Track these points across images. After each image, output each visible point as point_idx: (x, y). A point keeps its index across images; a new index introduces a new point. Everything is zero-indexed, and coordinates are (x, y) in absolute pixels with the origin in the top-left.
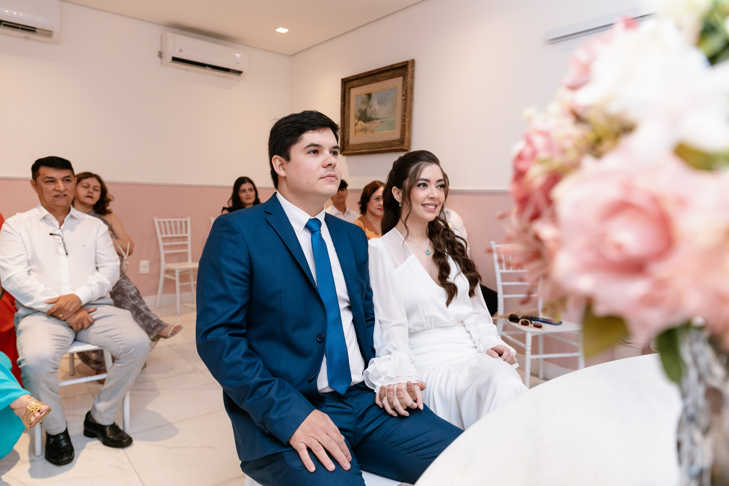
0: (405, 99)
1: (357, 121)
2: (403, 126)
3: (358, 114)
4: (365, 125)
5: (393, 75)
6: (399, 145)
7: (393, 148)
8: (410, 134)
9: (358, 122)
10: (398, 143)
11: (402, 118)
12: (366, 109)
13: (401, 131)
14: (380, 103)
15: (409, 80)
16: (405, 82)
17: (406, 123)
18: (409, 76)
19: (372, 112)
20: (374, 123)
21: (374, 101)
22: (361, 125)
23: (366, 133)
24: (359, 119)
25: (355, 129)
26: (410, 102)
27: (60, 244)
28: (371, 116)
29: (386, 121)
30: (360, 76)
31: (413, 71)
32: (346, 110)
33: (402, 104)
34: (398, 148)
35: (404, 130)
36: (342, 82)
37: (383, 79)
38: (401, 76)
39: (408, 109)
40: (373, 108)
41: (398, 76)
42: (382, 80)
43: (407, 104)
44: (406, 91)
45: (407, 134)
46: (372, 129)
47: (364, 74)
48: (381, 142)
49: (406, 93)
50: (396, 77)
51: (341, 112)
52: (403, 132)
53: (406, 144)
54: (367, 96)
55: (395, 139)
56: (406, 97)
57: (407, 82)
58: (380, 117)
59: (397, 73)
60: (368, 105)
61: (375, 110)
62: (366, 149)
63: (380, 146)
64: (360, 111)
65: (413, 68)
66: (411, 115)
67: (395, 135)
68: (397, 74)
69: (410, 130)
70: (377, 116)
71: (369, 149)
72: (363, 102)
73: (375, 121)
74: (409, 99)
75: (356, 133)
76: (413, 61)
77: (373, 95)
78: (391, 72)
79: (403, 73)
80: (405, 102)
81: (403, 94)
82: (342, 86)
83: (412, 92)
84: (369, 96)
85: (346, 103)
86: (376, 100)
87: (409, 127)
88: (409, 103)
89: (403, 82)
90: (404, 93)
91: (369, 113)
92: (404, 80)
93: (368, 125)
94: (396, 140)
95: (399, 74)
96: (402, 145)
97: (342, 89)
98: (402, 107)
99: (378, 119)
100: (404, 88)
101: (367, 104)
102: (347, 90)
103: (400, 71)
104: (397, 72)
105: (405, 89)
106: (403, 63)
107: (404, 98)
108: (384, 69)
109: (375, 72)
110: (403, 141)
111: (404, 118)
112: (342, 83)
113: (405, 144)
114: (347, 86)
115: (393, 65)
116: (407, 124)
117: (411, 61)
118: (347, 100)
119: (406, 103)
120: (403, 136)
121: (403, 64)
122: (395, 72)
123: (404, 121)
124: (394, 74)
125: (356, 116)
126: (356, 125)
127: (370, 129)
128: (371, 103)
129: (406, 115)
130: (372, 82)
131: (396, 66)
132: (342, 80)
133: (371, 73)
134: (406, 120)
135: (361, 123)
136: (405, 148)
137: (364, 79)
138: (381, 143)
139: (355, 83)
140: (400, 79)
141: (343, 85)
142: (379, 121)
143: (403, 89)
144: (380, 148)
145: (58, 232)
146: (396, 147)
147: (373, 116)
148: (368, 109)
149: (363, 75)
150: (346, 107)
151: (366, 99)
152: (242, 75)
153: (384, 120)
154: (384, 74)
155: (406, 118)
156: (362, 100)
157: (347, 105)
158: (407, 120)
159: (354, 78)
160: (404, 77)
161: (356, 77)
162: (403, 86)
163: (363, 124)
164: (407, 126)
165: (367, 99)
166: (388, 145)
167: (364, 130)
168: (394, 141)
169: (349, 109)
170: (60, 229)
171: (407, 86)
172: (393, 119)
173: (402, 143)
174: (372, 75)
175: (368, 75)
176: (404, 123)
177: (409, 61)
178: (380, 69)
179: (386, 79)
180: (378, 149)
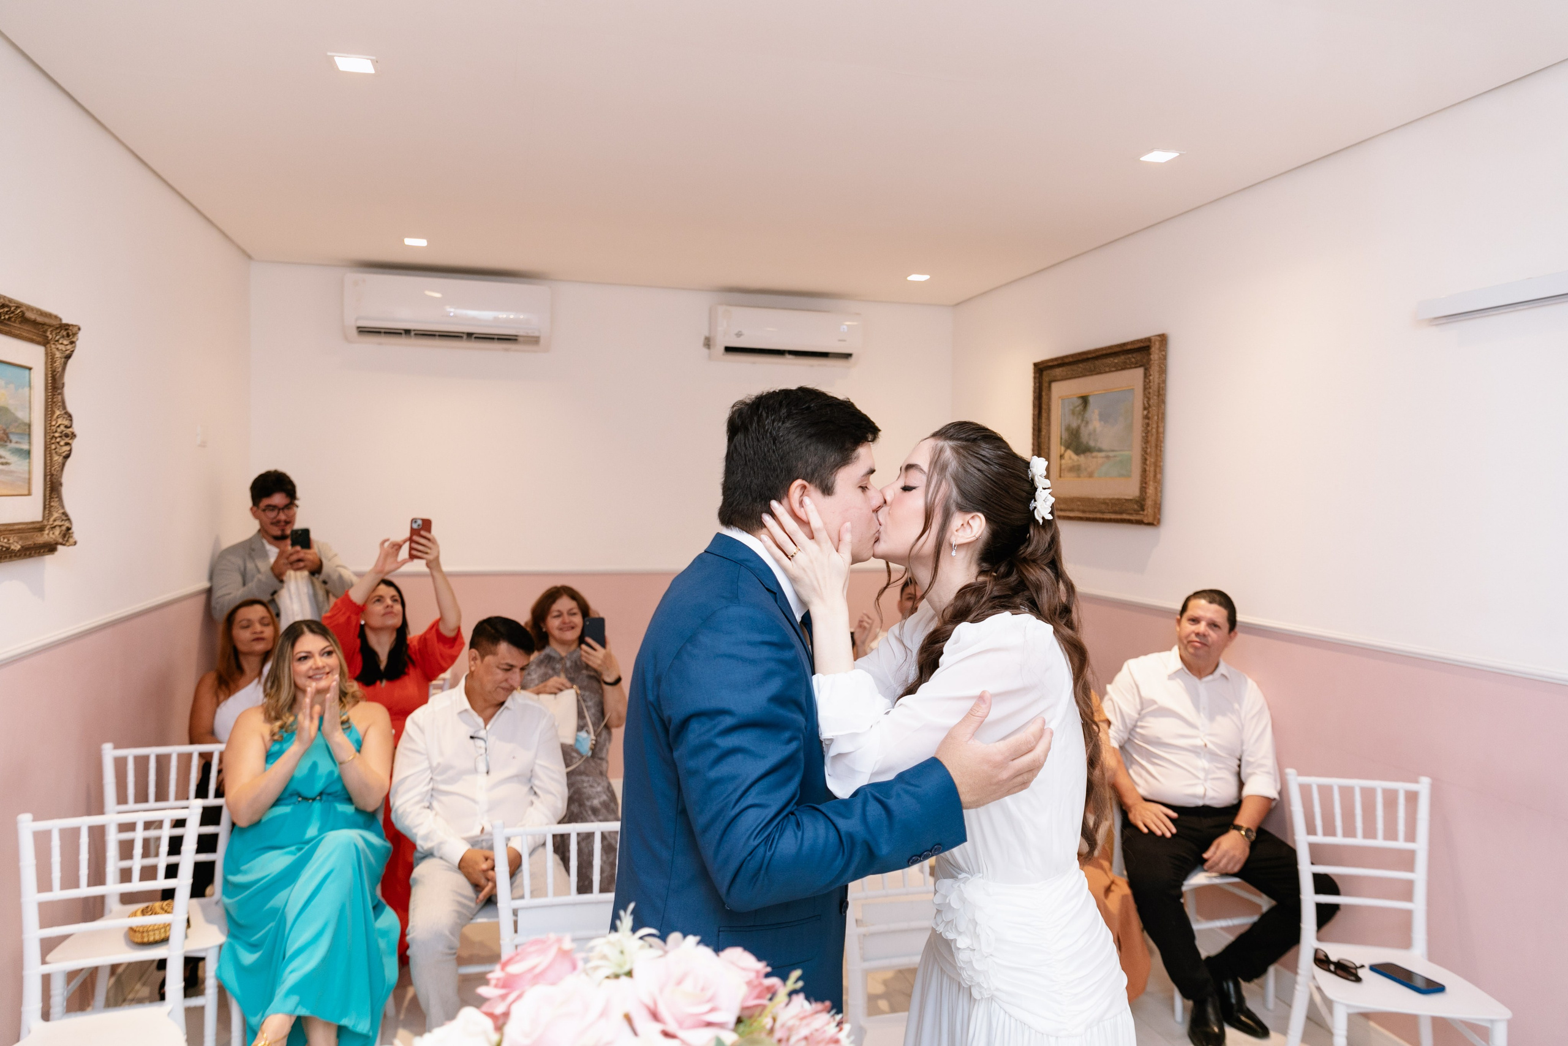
0: (1146, 417)
1: (1063, 448)
2: (1145, 473)
3: (1065, 436)
4: (1078, 460)
5: (1125, 363)
6: (1137, 512)
7: (1125, 516)
8: (1158, 491)
9: (1065, 451)
10: (1136, 507)
11: (1143, 455)
12: (1079, 427)
13: (1141, 482)
14: (1104, 417)
15: (1156, 376)
16: (1147, 381)
17: (1148, 469)
18: (1157, 369)
19: (1090, 434)
20: (1093, 457)
21: (1093, 412)
22: (1070, 458)
23: (1079, 477)
24: (1067, 447)
25: (1061, 465)
26: (1157, 423)
27: (481, 755)
28: (1087, 443)
29: (1115, 456)
30: (1067, 361)
31: (1164, 358)
32: (1043, 426)
33: (1143, 426)
34: (1135, 517)
35: (1147, 481)
36: (1034, 369)
37: (1107, 369)
38: (1140, 366)
39: (1152, 439)
40: (1091, 427)
41: (1135, 367)
42: (1106, 372)
43: (1149, 428)
44: (1150, 399)
45: (1150, 491)
46: (1089, 470)
47: (1072, 356)
48: (1104, 499)
49: (1150, 405)
50: (1131, 368)
51: (1034, 429)
52: (1144, 485)
53: (1149, 511)
54: (1080, 401)
55: (1130, 497)
56: (1149, 412)
57: (1152, 381)
58: (1104, 446)
59: (1133, 360)
60: (1083, 420)
61: (1095, 430)
62: (1078, 510)
63: (1103, 507)
64: (1068, 429)
65: (1163, 353)
66: (1160, 451)
67: (1131, 490)
68: (1132, 363)
69: (1159, 483)
70: (1099, 445)
71: (1084, 512)
72: (1073, 413)
73: (1095, 454)
74: (1157, 417)
75: (1062, 475)
76: (1163, 339)
77: (1091, 400)
78: (1122, 358)
79: (1145, 360)
80: (1147, 421)
81: (1144, 404)
82: (1035, 378)
83: (1162, 402)
84: (1085, 400)
85: (1043, 411)
86: (1097, 412)
87: (1155, 476)
88: (1154, 426)
89: (1145, 381)
90: (1145, 402)
91: (1084, 437)
92: (1145, 374)
93: (1082, 459)
94: (1131, 500)
95: (1136, 363)
96: (1142, 512)
97: (1035, 384)
98: (1143, 431)
99: (1100, 450)
100: (1146, 393)
101: (1080, 418)
102: (1045, 385)
103: (1138, 357)
104: (1133, 358)
105: (1149, 395)
106: (1141, 341)
107: (1145, 412)
108: (1109, 351)
109: (1094, 355)
110: (1143, 503)
111: (1147, 456)
112: (1035, 373)
113: (1145, 512)
114: (1044, 377)
115: (1124, 344)
116: (1151, 469)
117: (1159, 338)
118: (1044, 406)
119: (1148, 425)
120: (1144, 495)
121: (1142, 345)
122: (1129, 358)
123: (1144, 461)
124: (1128, 361)
125: (1061, 438)
126: (1062, 457)
127: (1086, 469)
128: (1088, 415)
129: (1149, 450)
130: (1088, 374)
131: (1129, 347)
132: (1036, 365)
134: (1148, 462)
135: (1069, 453)
136: (1146, 521)
137: (1075, 367)
138: (1104, 502)
139: (1058, 372)
140: (1139, 372)
141: (1038, 375)
142: (1103, 454)
143: (1144, 394)
144: (1103, 513)
145: (482, 734)
146: (1131, 514)
147: (1092, 444)
148: (1083, 429)
149: (1069, 360)
150: (1044, 420)
151: (1078, 406)
152: (853, 360)
153: (1111, 454)
154: (1109, 361)
156: (1071, 407)
157: (1044, 415)
158: (1151, 460)
159: (1056, 363)
160: (1146, 369)
161: (1059, 362)
162: (1145, 389)
163: (1075, 457)
164: (1151, 475)
165: (1081, 407)
166: (1117, 508)
167: (1076, 469)
168: (1128, 500)
169: (1049, 425)
170: (485, 728)
171: (1151, 391)
172: (1127, 453)
173: (1142, 508)
174: (1088, 359)
175: (1080, 358)
176: (1145, 466)
177: (1153, 338)
178: (1102, 349)
179: (1113, 369)
180: (1099, 515)
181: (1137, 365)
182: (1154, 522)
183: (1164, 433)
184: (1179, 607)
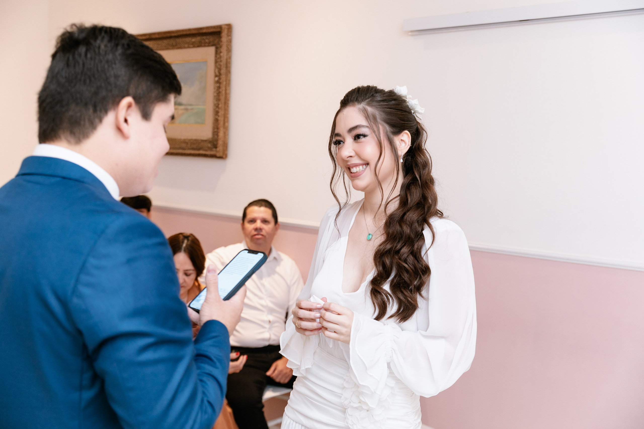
0: (218, 82)
2: (216, 121)
5: (200, 42)
6: (210, 149)
7: (202, 152)
8: (226, 134)
10: (209, 145)
11: (214, 109)
13: (214, 128)
15: (224, 53)
16: (218, 56)
17: (219, 118)
18: (224, 49)
26: (226, 87)
29: (192, 109)
31: (229, 42)
33: (214, 88)
34: (209, 153)
35: (218, 128)
37: (186, 46)
38: (213, 45)
39: (222, 98)
41: (209, 46)
42: (185, 48)
43: (221, 90)
44: (220, 70)
45: (221, 134)
48: (184, 139)
49: (220, 74)
50: (205, 46)
52: (216, 130)
53: (220, 148)
55: (205, 138)
56: (220, 79)
57: (220, 57)
58: (183, 101)
59: (207, 41)
63: (183, 146)
65: (229, 38)
66: (228, 106)
67: (205, 133)
68: (206, 43)
69: (226, 129)
74: (224, 83)
76: (229, 27)
78: (198, 39)
79: (216, 42)
80: (218, 85)
81: (215, 73)
83: (228, 72)
87: (224, 124)
88: (224, 88)
89: (216, 57)
90: (217, 72)
92: (217, 52)
94: (205, 141)
95: (209, 43)
96: (214, 149)
98: (214, 92)
99: (180, 104)
100: (217, 64)
103: (211, 38)
104: (207, 39)
105: (219, 67)
106: (215, 27)
107: (217, 79)
108: (188, 33)
109: (176, 34)
110: (215, 143)
111: (217, 109)
113: (218, 149)
115: (202, 28)
116: (221, 119)
117: (226, 27)
119: (219, 87)
120: (216, 137)
121: (216, 30)
122: (204, 39)
123: (216, 113)
124: (203, 41)
129: (220, 106)
130: (171, 47)
131: (204, 31)
133: (169, 35)
134: (220, 114)
136: (218, 155)
138: (185, 142)
140: (212, 50)
142: (183, 107)
143: (216, 66)
144: (183, 149)
146: (206, 150)
149: (157, 36)
153: (189, 107)
154: (188, 40)
155: (220, 110)
158: (221, 113)
160: (217, 48)
162: (216, 62)
164: (221, 123)
166: (195, 146)
168: (203, 141)
171: (222, 64)
172: (202, 107)
173: (215, 146)
174: (171, 37)
175: (165, 36)
176: (217, 117)
177: (223, 26)
178: (183, 31)
179: (191, 46)
180: (180, 151)
181: (209, 44)
182: (223, 156)
183: (229, 94)
184: (241, 214)
